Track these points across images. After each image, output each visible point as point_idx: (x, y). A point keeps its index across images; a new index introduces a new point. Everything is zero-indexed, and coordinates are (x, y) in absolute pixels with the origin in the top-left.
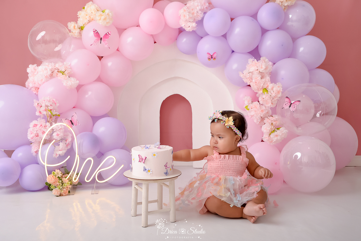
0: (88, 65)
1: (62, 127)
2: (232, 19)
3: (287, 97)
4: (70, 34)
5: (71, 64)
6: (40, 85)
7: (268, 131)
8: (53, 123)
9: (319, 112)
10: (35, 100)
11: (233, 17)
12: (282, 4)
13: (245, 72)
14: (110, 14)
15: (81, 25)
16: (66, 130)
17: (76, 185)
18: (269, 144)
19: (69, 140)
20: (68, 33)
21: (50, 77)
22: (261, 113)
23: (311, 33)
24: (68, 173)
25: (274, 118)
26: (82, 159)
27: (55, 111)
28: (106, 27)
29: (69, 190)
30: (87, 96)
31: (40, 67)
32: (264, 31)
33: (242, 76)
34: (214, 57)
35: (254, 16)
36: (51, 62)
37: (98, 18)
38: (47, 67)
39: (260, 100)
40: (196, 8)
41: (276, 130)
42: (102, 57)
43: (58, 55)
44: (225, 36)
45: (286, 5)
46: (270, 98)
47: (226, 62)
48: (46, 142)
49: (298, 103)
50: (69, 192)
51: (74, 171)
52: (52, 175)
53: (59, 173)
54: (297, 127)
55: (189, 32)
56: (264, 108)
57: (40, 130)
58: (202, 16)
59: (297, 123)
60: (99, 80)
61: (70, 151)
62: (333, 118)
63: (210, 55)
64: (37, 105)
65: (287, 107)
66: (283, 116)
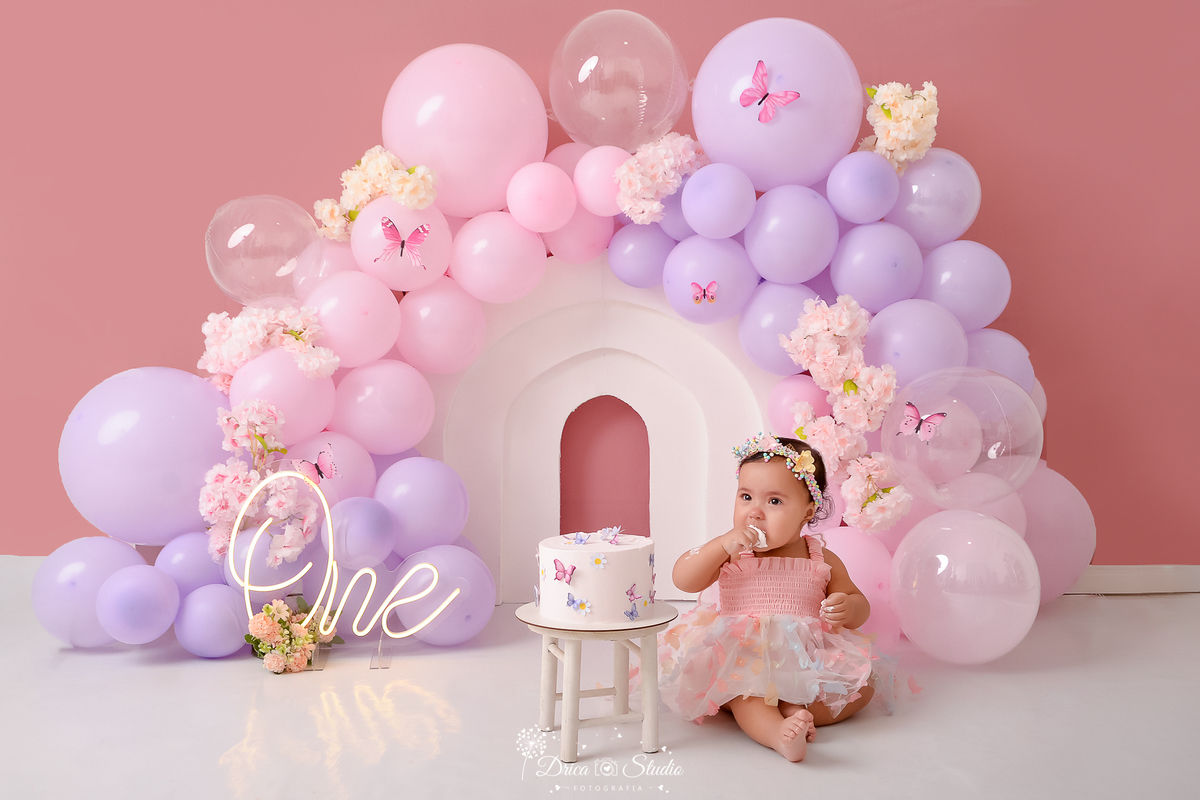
0: (366, 313)
1: (291, 482)
2: (759, 194)
3: (910, 404)
4: (321, 231)
5: (319, 311)
6: (236, 368)
7: (860, 496)
8: (268, 471)
9: (994, 446)
10: (220, 410)
11: (761, 189)
12: (892, 157)
13: (796, 335)
14: (429, 177)
15: (349, 208)
16: (302, 492)
17: (329, 645)
18: (861, 531)
19: (312, 518)
20: (315, 229)
21: (264, 346)
22: (839, 446)
23: (971, 234)
24: (307, 611)
25: (875, 462)
26: (346, 573)
27: (273, 438)
28: (417, 211)
29: (309, 655)
30: (360, 399)
31: (237, 320)
32: (846, 227)
33: (786, 345)
34: (710, 295)
35: (820, 186)
36: (267, 307)
37: (395, 188)
38: (254, 319)
39: (836, 410)
40: (662, 164)
41: (880, 493)
42: (404, 293)
43: (286, 289)
44: (739, 238)
45: (902, 158)
46: (864, 406)
47: (744, 308)
48: (249, 524)
49: (938, 420)
50: (309, 662)
51: (324, 604)
52: (264, 614)
53: (281, 609)
54: (938, 487)
55: (644, 226)
56: (846, 433)
57: (234, 490)
58: (677, 185)
59: (937, 477)
60: (395, 354)
61: (314, 551)
62: (1032, 463)
63: (700, 288)
64: (226, 422)
65: (909, 431)
66: (898, 455)
